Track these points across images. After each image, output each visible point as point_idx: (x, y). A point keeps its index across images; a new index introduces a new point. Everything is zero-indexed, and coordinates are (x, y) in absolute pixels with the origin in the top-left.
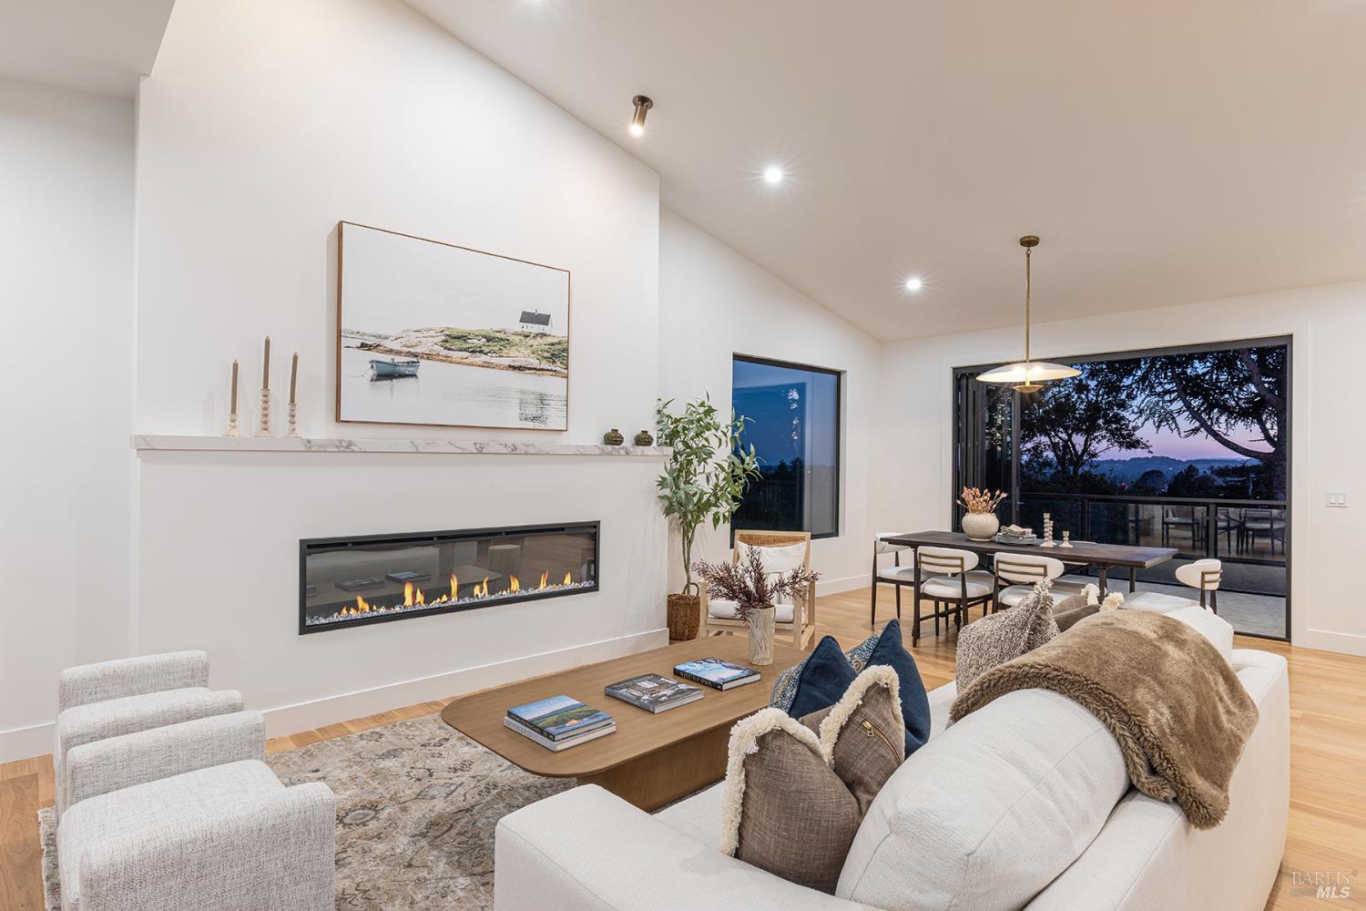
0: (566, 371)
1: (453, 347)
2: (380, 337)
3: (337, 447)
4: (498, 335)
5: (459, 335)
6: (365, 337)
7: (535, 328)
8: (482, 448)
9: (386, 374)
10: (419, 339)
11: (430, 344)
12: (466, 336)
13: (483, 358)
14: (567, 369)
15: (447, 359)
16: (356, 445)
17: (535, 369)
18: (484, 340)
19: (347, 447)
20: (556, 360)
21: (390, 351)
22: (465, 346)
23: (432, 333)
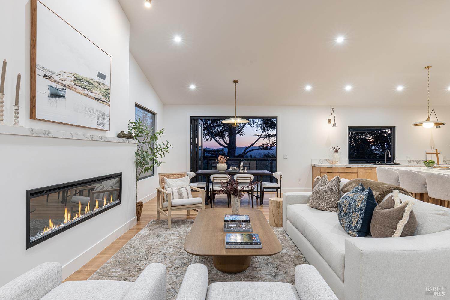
0: (109, 103)
1: (77, 84)
2: (51, 72)
3: (44, 134)
4: (91, 81)
5: (80, 78)
6: (46, 71)
7: (101, 81)
8: (93, 138)
9: (55, 95)
10: (66, 77)
11: (69, 81)
12: (81, 80)
13: (87, 92)
14: (110, 102)
15: (75, 90)
16: (51, 134)
17: (101, 100)
18: (87, 83)
19: (48, 134)
20: (107, 97)
21: (55, 81)
22: (81, 85)
23: (70, 75)
